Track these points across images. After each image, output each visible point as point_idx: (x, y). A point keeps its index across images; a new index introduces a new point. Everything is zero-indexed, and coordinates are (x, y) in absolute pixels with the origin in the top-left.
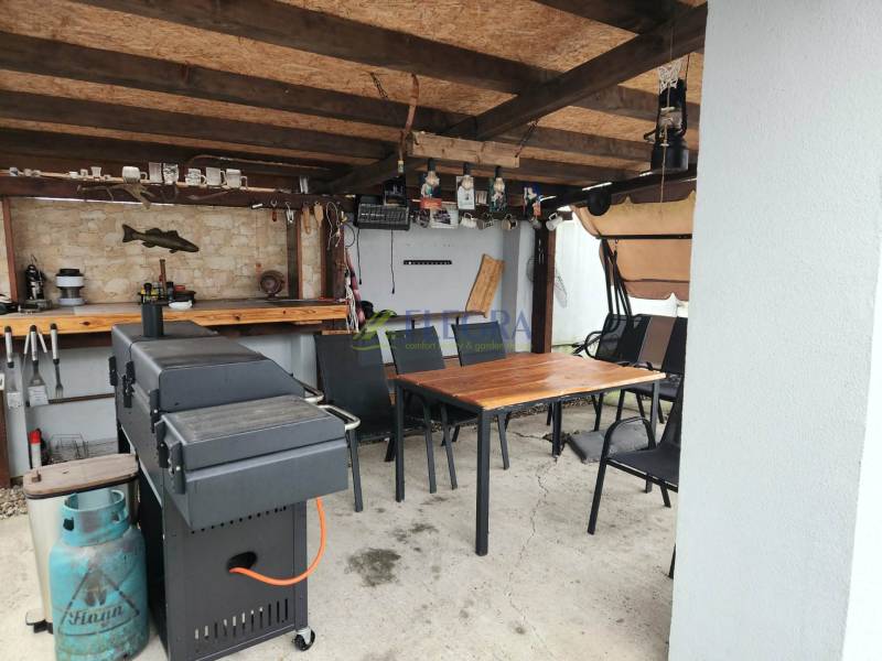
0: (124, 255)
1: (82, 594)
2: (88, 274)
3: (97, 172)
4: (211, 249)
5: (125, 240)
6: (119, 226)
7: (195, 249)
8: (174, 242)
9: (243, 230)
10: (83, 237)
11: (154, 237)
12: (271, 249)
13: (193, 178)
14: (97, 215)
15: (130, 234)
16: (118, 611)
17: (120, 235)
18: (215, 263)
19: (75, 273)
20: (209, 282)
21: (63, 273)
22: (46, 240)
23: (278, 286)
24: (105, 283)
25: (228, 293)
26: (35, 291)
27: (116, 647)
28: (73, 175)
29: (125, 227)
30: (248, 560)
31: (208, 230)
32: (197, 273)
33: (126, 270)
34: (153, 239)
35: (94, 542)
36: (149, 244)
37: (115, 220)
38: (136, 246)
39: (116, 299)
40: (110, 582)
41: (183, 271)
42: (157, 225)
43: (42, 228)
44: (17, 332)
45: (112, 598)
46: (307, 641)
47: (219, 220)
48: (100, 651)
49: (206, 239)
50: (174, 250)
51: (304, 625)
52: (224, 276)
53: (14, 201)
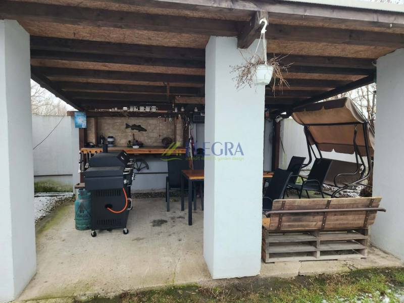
0: (126, 132)
1: (79, 210)
2: (116, 138)
3: (116, 109)
4: (151, 130)
5: (126, 128)
6: (125, 124)
7: (146, 130)
8: (140, 128)
9: (161, 125)
10: (116, 127)
11: (135, 127)
12: (169, 130)
13: (142, 109)
14: (119, 121)
15: (128, 126)
16: (87, 216)
17: (125, 126)
18: (151, 135)
19: (112, 137)
20: (149, 140)
21: (109, 137)
22: (106, 128)
23: (167, 142)
24: (120, 140)
25: (155, 144)
26: (102, 142)
27: (86, 224)
28: (110, 110)
29: (126, 124)
30: (111, 207)
31: (150, 125)
32: (146, 138)
33: (126, 137)
34: (134, 127)
35: (83, 198)
36: (133, 129)
37: (123, 122)
38: (129, 130)
39: (123, 145)
40: (85, 208)
41: (141, 137)
42: (135, 123)
43: (105, 125)
44: (92, 152)
45: (85, 212)
46: (126, 232)
47: (153, 121)
48: (82, 225)
49: (149, 127)
50: (139, 131)
51: (125, 227)
52: (154, 139)
53: (99, 118)
